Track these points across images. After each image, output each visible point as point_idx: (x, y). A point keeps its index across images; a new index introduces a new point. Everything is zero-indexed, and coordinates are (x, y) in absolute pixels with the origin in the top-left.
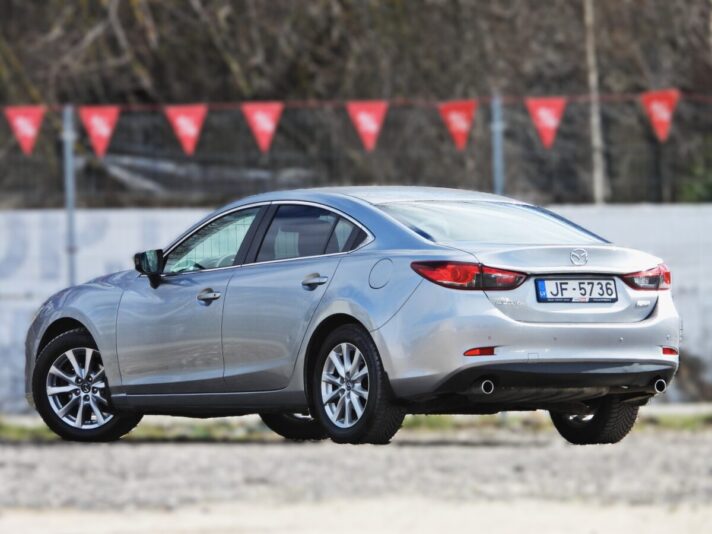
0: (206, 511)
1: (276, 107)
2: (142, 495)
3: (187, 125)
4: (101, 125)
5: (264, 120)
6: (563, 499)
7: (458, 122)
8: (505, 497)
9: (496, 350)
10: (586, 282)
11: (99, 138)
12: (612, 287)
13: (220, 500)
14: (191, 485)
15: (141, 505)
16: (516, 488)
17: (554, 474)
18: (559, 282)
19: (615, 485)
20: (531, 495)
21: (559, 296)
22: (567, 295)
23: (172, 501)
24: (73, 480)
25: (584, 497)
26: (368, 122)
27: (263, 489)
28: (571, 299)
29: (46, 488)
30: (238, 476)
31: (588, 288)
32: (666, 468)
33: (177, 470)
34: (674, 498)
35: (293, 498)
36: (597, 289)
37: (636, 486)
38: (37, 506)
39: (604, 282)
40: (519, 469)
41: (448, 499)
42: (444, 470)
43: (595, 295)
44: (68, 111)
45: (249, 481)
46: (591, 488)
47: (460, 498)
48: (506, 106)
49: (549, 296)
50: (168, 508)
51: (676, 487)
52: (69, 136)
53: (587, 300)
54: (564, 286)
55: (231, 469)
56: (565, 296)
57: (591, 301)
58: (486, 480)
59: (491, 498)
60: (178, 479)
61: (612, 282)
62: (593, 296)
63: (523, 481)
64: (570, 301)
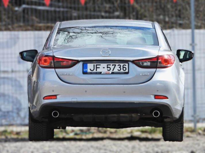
9: (58, 96)
10: (111, 64)
18: (95, 64)
21: (95, 71)
22: (99, 70)
28: (101, 72)
31: (112, 67)
39: (122, 65)
49: (89, 71)
53: (110, 73)
54: (98, 66)
56: (97, 71)
61: (127, 64)
64: (100, 73)
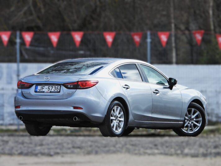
0: (62, 156)
1: (81, 33)
2: (43, 151)
3: (54, 38)
4: (28, 37)
5: (77, 37)
6: (171, 155)
7: (137, 39)
8: (154, 154)
11: (27, 41)
12: (59, 88)
13: (67, 153)
14: (56, 148)
15: (43, 154)
16: (156, 151)
17: (167, 147)
18: (42, 86)
19: (186, 151)
20: (161, 154)
21: (41, 91)
22: (43, 90)
23: (52, 153)
24: (20, 146)
25: (177, 155)
26: (109, 38)
27: (78, 150)
29: (12, 148)
30: (70, 146)
32: (201, 146)
33: (51, 143)
34: (205, 155)
35: (89, 153)
36: (54, 88)
37: (193, 151)
38: (11, 154)
39: (56, 86)
40: (156, 145)
41: (136, 154)
42: (133, 145)
43: (53, 90)
44: (18, 33)
45: (74, 147)
46: (179, 152)
47: (140, 154)
48: (151, 34)
50: (51, 156)
51: (205, 152)
52: (18, 41)
53: (49, 92)
54: (43, 88)
55: (68, 144)
57: (51, 92)
58: (146, 149)
59: (149, 154)
60: (52, 146)
62: (52, 91)
63: (157, 149)
64: (44, 92)
